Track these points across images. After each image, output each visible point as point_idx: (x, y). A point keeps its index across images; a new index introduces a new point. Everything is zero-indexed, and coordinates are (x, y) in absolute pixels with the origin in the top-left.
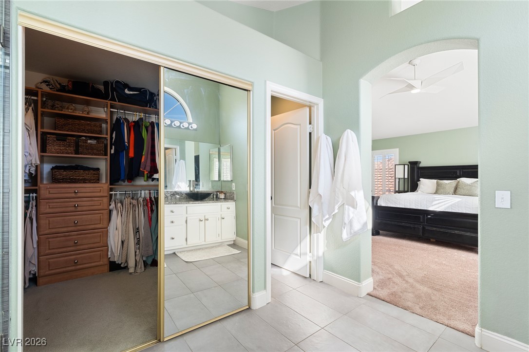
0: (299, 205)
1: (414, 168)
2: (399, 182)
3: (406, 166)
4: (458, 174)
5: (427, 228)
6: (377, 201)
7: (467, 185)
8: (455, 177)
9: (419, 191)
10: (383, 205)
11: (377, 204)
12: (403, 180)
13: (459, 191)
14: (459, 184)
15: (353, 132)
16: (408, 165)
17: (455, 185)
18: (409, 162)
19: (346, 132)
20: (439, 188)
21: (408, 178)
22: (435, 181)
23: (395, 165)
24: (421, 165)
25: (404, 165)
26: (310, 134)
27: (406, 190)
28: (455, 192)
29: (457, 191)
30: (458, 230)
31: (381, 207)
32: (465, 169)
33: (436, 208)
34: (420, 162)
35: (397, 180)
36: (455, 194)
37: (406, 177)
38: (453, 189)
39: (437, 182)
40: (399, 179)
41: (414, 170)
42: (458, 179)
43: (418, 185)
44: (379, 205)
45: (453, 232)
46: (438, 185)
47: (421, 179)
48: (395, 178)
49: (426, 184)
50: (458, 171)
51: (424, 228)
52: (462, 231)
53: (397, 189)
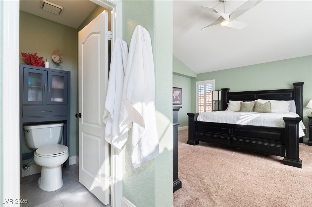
0: (99, 123)
1: (225, 93)
2: (215, 103)
3: (220, 92)
4: (255, 97)
5: (234, 139)
6: (197, 117)
7: (262, 105)
8: (253, 100)
9: (229, 110)
10: (201, 120)
11: (197, 120)
12: (218, 102)
13: (256, 109)
14: (256, 104)
15: (144, 29)
16: (221, 91)
17: (253, 105)
18: (222, 89)
19: (136, 28)
20: (242, 107)
21: (221, 101)
22: (239, 102)
23: (212, 91)
24: (230, 91)
25: (218, 91)
26: (110, 42)
27: (220, 109)
28: (254, 110)
29: (255, 109)
30: (258, 141)
31: (200, 122)
32: (260, 93)
33: (240, 123)
34: (229, 89)
35: (214, 102)
36: (254, 112)
37: (220, 100)
38: (252, 108)
39: (241, 103)
40: (215, 101)
41: (225, 95)
42: (255, 101)
43: (228, 106)
44: (198, 120)
45: (254, 142)
46: (241, 104)
47: (230, 101)
48: (212, 101)
49: (234, 104)
50: (255, 95)
51: (231, 139)
52: (262, 141)
53: (214, 109)
